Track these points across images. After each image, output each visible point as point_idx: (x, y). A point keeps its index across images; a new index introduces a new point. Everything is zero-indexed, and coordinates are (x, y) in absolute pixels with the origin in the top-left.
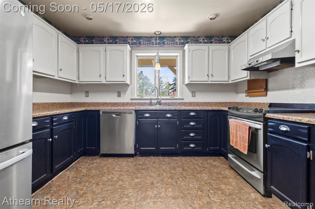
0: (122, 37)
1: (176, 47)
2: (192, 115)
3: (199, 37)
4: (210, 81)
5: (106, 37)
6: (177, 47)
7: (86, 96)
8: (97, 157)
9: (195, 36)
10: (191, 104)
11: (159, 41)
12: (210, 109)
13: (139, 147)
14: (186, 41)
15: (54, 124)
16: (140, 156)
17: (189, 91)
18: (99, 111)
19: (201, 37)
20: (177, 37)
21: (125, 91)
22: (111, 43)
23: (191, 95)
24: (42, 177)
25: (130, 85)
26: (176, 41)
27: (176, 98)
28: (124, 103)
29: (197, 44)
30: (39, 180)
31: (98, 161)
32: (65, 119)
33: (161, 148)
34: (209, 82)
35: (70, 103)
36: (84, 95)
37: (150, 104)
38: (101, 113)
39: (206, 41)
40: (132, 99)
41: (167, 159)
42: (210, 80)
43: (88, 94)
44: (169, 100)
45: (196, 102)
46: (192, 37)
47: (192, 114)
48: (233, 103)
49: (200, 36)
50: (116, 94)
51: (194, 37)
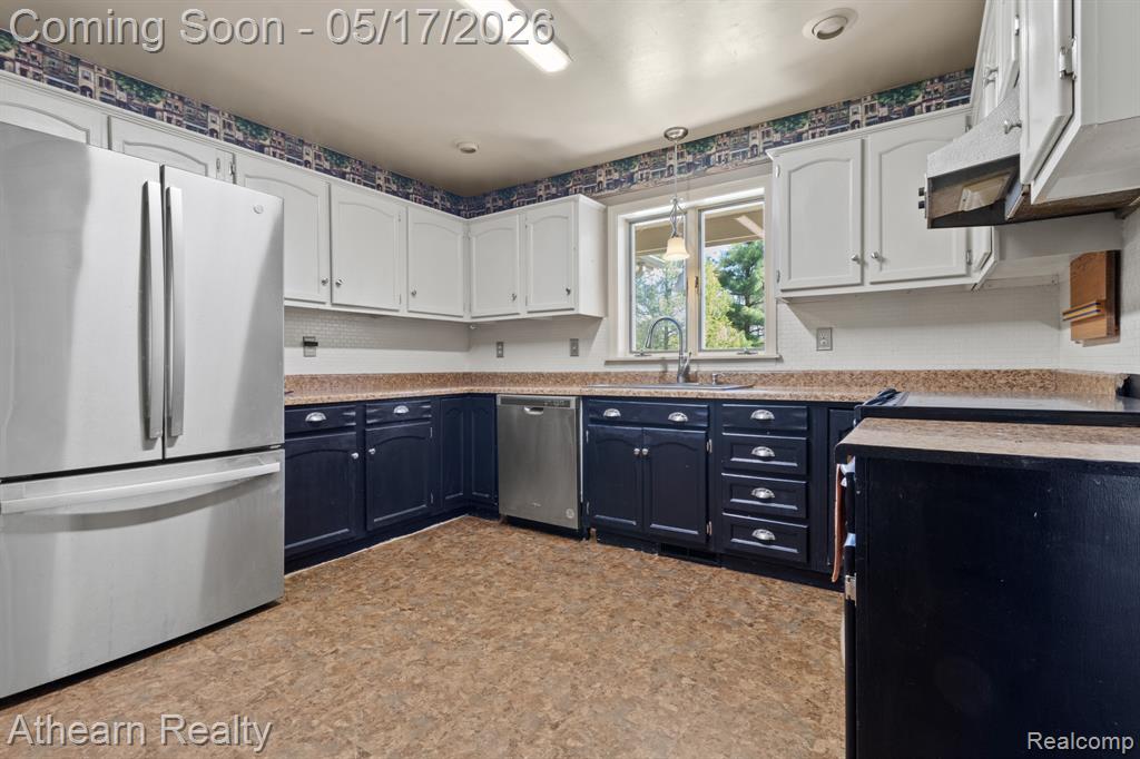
0: (582, 171)
1: (751, 164)
2: (758, 420)
3: (848, 103)
4: (872, 283)
5: (541, 182)
6: (757, 163)
7: (500, 356)
8: (496, 522)
9: (828, 103)
10: (809, 378)
11: (691, 156)
12: (837, 400)
13: (593, 512)
14: (794, 133)
15: (369, 422)
16: (599, 542)
17: (802, 326)
18: (494, 396)
19: (859, 101)
20: (756, 127)
21: (591, 338)
22: (554, 196)
23: (814, 341)
24: (339, 532)
25: (601, 318)
26: (752, 143)
27: (761, 354)
28: (586, 374)
29: (840, 134)
30: (330, 537)
31: (491, 532)
32: (399, 412)
33: (653, 525)
34: (868, 288)
35: (465, 374)
36: (493, 350)
37: (661, 377)
38: (499, 402)
39: (884, 112)
40: (608, 363)
41: (669, 566)
42: (868, 279)
43: (502, 350)
44: (729, 365)
45: (834, 372)
46: (816, 111)
47: (761, 415)
48: (1028, 373)
49: (853, 99)
50: (566, 348)
51: (824, 109)
